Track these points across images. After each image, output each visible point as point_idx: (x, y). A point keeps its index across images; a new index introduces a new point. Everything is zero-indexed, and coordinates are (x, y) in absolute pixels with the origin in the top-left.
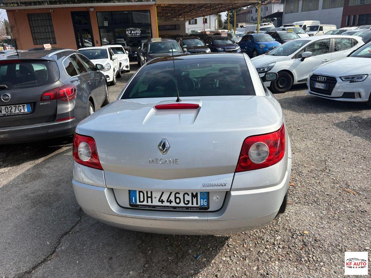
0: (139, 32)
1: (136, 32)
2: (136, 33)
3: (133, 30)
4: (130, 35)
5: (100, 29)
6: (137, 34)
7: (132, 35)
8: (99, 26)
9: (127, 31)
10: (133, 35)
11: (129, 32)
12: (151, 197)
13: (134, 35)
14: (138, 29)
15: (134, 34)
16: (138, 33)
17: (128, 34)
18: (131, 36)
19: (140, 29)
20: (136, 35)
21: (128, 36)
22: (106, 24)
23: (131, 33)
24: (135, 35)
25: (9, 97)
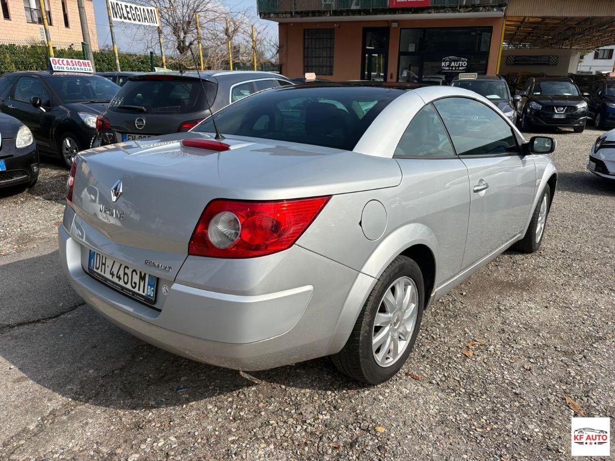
0: (465, 64)
1: (460, 64)
2: (459, 66)
3: (454, 61)
4: (447, 68)
5: (401, 57)
6: (460, 68)
7: (450, 68)
8: (400, 51)
9: (444, 61)
10: (452, 70)
11: (447, 63)
12: (105, 264)
13: (454, 68)
14: (463, 59)
15: (456, 67)
16: (462, 66)
17: (444, 66)
18: (449, 70)
19: (466, 60)
20: (458, 70)
21: (444, 70)
22: (412, 48)
23: (449, 66)
24: (455, 70)
25: (143, 123)
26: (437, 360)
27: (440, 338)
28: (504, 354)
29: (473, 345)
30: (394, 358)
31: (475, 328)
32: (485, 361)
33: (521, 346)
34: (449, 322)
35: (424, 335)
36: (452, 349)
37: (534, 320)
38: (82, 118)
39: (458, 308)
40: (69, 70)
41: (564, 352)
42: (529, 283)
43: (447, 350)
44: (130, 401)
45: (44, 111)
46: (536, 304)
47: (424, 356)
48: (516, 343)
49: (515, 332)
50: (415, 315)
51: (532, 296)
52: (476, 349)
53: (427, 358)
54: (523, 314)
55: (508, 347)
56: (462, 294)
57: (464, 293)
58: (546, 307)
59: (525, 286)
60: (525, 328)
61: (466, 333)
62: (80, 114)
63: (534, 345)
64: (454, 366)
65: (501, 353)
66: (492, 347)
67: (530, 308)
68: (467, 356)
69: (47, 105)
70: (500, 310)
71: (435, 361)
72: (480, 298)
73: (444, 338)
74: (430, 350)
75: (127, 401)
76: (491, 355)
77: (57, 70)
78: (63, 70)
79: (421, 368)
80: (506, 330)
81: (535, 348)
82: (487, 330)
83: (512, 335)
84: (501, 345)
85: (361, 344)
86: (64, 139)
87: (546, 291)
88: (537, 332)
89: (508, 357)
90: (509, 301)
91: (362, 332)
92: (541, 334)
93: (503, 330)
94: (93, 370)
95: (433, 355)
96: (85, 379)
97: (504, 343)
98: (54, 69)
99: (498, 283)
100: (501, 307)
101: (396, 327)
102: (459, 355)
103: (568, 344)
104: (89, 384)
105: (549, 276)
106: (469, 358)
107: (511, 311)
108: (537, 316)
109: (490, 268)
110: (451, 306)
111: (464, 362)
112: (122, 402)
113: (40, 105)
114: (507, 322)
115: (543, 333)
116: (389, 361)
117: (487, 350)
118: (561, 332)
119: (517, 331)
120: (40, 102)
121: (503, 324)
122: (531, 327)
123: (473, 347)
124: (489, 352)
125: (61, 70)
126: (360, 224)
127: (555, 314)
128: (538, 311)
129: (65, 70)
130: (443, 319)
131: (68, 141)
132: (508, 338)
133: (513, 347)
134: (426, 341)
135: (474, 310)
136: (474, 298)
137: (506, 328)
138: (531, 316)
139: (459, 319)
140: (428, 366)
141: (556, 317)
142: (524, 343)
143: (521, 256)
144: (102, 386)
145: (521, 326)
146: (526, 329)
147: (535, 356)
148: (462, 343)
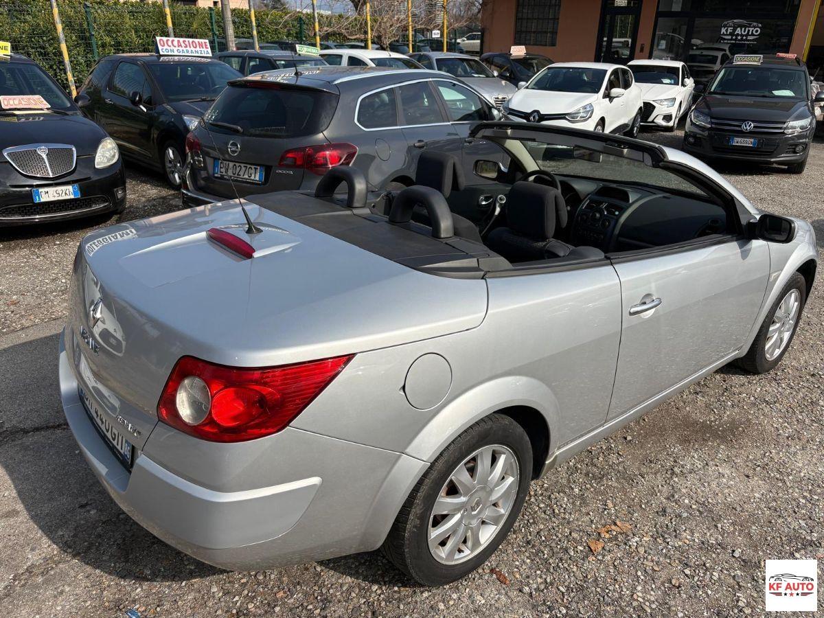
0: (756, 31)
1: (749, 31)
2: (745, 33)
3: (741, 26)
4: (729, 37)
5: (660, 19)
6: (750, 38)
7: (734, 37)
8: (659, 10)
9: (725, 26)
10: (736, 39)
11: (730, 30)
13: (739, 38)
14: (755, 24)
15: (742, 35)
16: (753, 35)
17: (724, 34)
18: (732, 40)
19: (760, 25)
20: (745, 38)
21: (724, 39)
22: (677, 6)
23: (732, 34)
24: (742, 39)
25: (237, 148)
26: (545, 552)
27: (565, 513)
28: (649, 554)
29: (607, 532)
30: (472, 551)
31: (623, 501)
32: (616, 564)
33: (680, 543)
34: (588, 486)
35: (542, 505)
36: (575, 535)
37: (720, 498)
38: (188, 123)
39: (611, 463)
40: (181, 54)
41: (743, 561)
42: (737, 429)
43: (567, 536)
44: (122, 565)
45: (145, 110)
46: (733, 470)
47: (528, 543)
48: (676, 537)
49: (680, 516)
50: (514, 491)
51: (734, 452)
52: (610, 540)
53: (533, 546)
54: (706, 484)
55: (660, 542)
56: (626, 438)
57: (629, 438)
58: (748, 476)
59: (728, 434)
60: (699, 511)
61: (605, 509)
62: (185, 118)
63: (703, 543)
64: (566, 565)
65: (645, 552)
66: (637, 539)
67: (722, 475)
68: (591, 550)
69: (148, 103)
70: (673, 473)
71: (543, 552)
72: (650, 448)
73: (570, 514)
74: (542, 533)
75: (118, 565)
76: (629, 554)
77: (166, 53)
78: (172, 54)
79: (517, 563)
80: (669, 510)
81: (701, 548)
82: (641, 506)
83: (675, 521)
84: (652, 536)
85: (407, 542)
86: (166, 149)
87: (757, 447)
88: (715, 520)
89: (652, 561)
90: (693, 459)
91: (408, 526)
92: (719, 525)
93: (664, 511)
94: (96, 511)
95: (543, 541)
96: (82, 522)
97: (658, 533)
98: (161, 53)
99: (689, 424)
100: (676, 469)
101: (474, 513)
102: (580, 548)
103: (756, 546)
104: (85, 531)
105: (772, 421)
106: (593, 554)
107: (690, 477)
108: (726, 491)
109: (685, 397)
110: (601, 459)
111: (583, 559)
112: (113, 565)
113: (140, 102)
114: (676, 497)
115: (726, 524)
116: (462, 555)
117: (626, 544)
118: (754, 523)
119: (685, 515)
120: (140, 97)
121: (668, 499)
122: (711, 511)
123: (607, 536)
124: (627, 547)
125: (170, 53)
126: (404, 388)
127: (758, 488)
128: (732, 483)
129: (176, 53)
130: (581, 480)
131: (171, 152)
132: (667, 525)
133: (668, 543)
134: (543, 515)
135: (633, 469)
136: (641, 447)
137: (671, 507)
138: (717, 490)
139: (605, 482)
140: (528, 561)
141: (757, 495)
142: (688, 537)
143: (742, 377)
144: (100, 536)
145: (694, 507)
146: (701, 513)
147: (697, 563)
148: (594, 526)
